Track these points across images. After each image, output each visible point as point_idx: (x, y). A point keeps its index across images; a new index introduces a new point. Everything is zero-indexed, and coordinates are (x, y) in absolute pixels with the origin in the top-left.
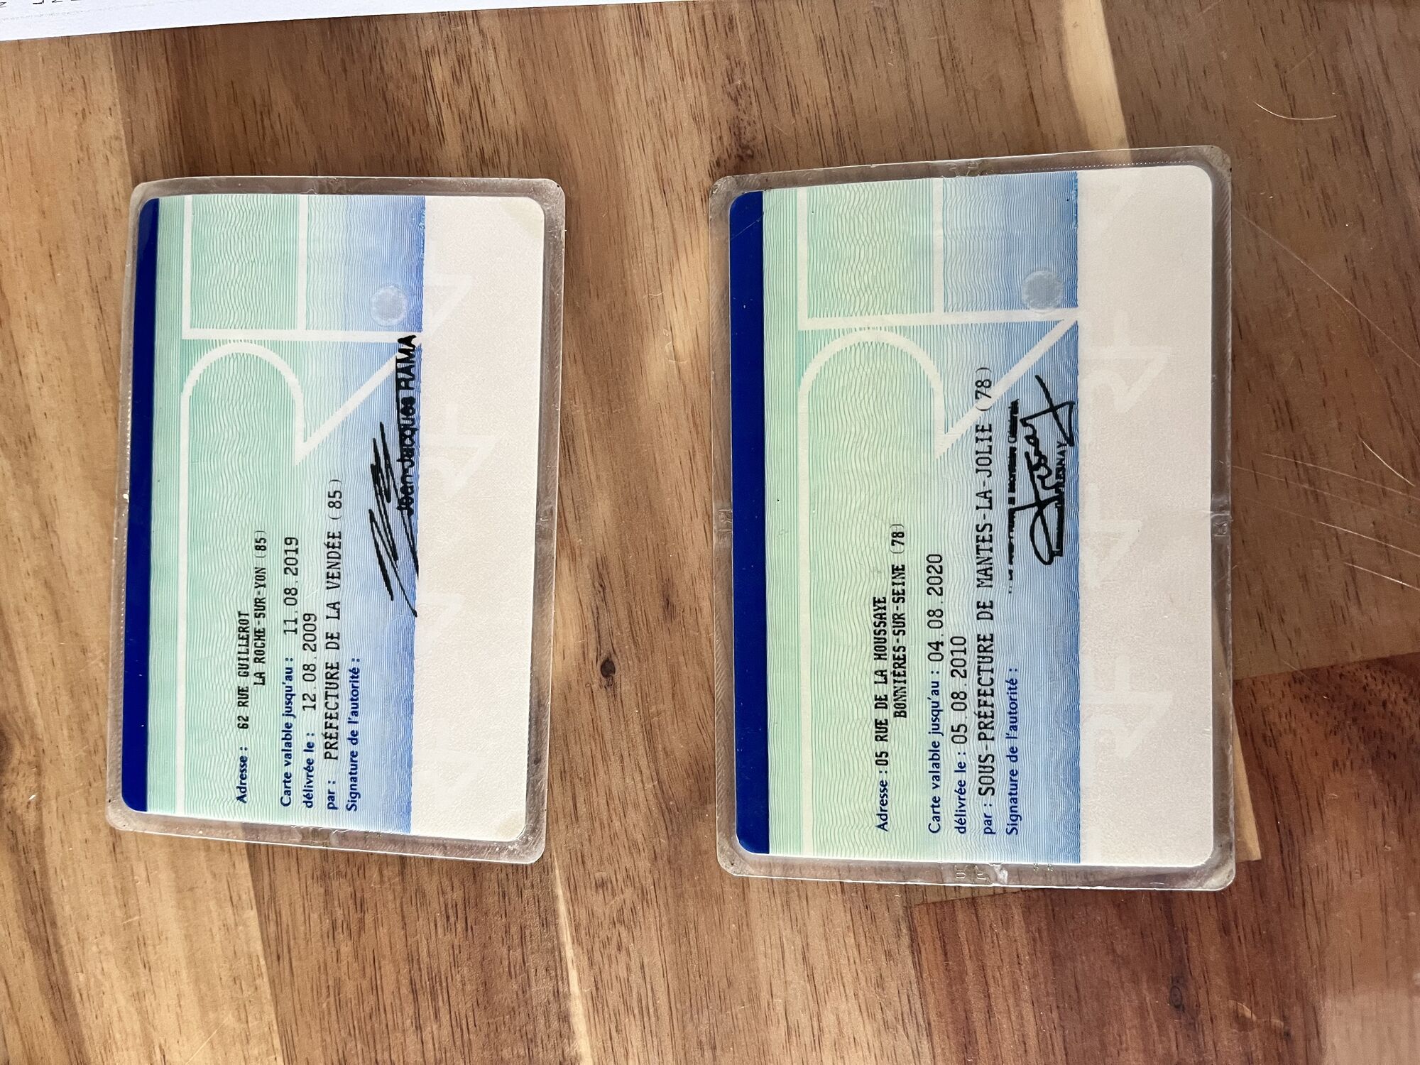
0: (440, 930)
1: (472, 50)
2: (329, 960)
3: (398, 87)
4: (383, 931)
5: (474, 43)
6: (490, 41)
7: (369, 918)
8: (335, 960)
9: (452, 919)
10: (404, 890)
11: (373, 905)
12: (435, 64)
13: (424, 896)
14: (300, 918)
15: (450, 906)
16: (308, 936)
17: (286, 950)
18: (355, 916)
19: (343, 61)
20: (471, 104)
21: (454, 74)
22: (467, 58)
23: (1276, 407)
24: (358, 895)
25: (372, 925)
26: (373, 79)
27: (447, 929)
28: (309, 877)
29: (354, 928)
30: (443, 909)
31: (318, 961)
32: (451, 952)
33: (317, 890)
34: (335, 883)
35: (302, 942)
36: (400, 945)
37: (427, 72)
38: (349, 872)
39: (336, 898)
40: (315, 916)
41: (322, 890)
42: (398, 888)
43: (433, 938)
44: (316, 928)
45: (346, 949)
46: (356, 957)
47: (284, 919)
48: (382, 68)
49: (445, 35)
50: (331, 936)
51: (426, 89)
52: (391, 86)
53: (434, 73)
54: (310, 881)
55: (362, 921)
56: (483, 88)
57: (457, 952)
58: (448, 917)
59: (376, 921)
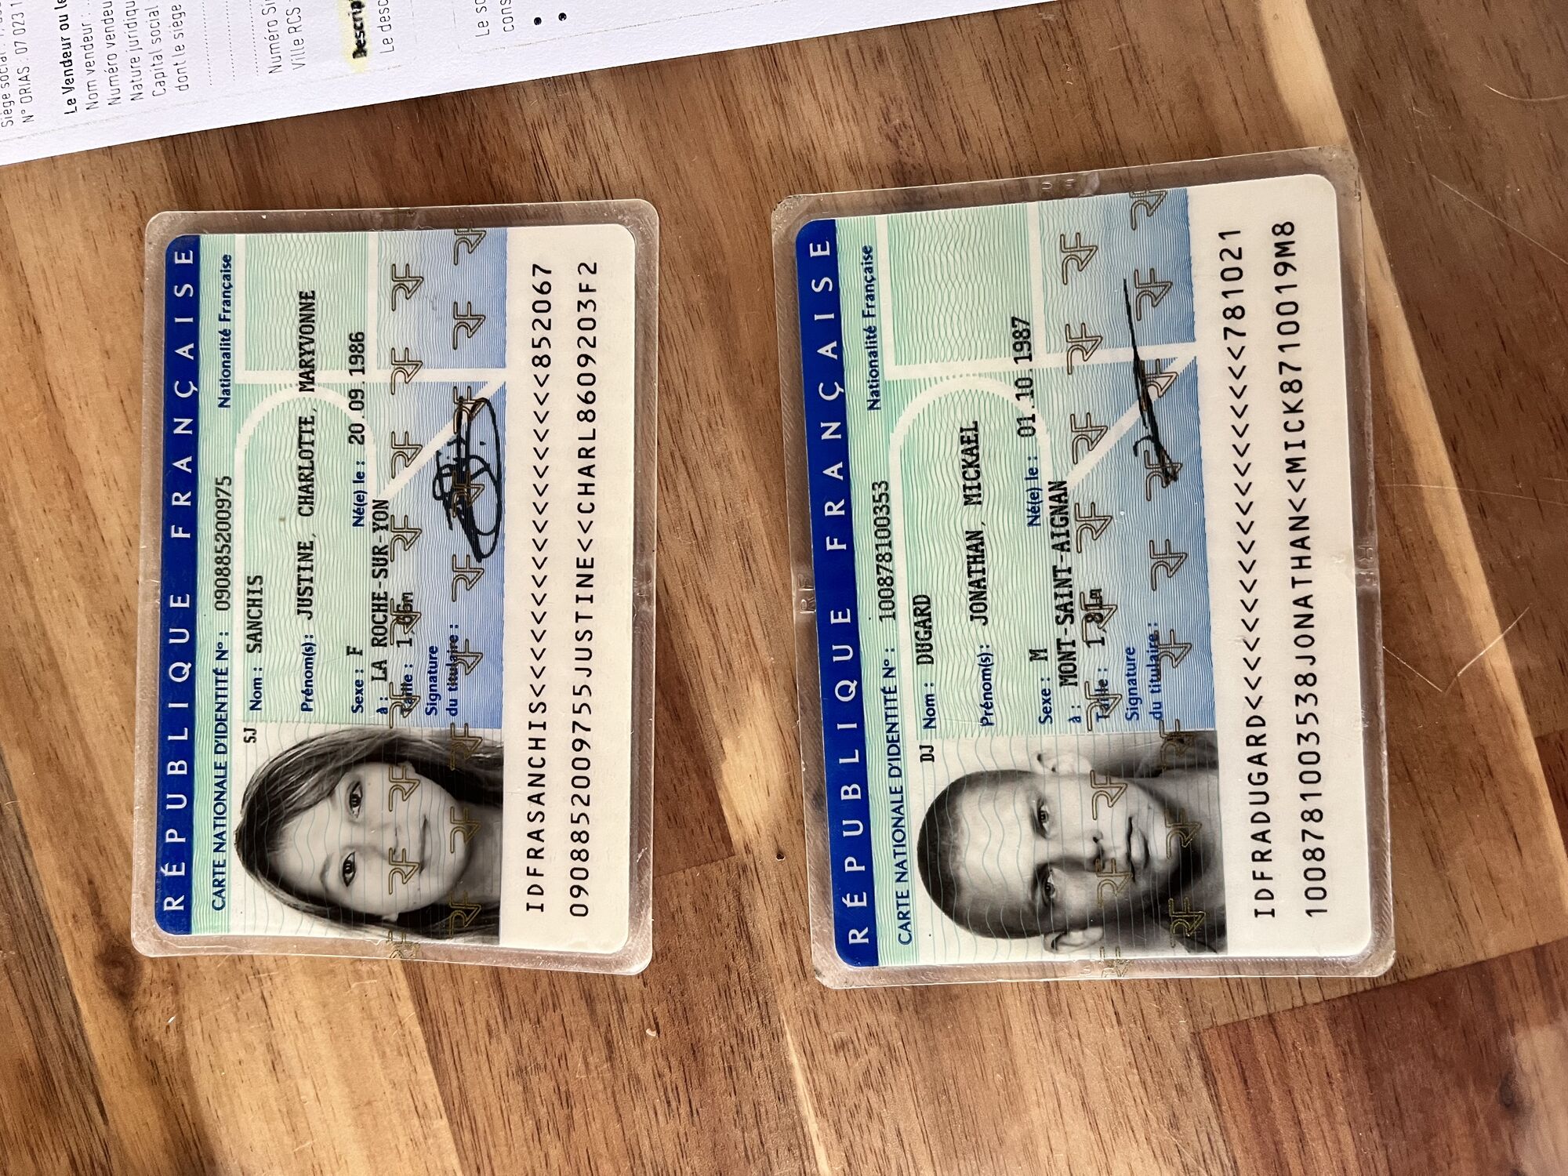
0: (661, 1118)
1: (586, 118)
2: (537, 1165)
3: (504, 169)
4: (596, 1126)
5: (587, 109)
6: (605, 104)
7: (577, 1114)
8: (544, 1164)
9: (674, 1104)
10: (615, 1077)
11: (581, 1098)
12: (544, 137)
13: (639, 1081)
14: (498, 1123)
15: (669, 1090)
16: (510, 1142)
17: (486, 1161)
18: (561, 1114)
19: (438, 147)
20: (591, 179)
21: (567, 147)
22: (581, 127)
23: (1552, 424)
24: (563, 1089)
25: (582, 1121)
26: (475, 161)
27: (669, 1114)
28: (504, 1075)
29: (562, 1127)
30: (662, 1094)
31: (525, 1168)
32: (677, 1140)
33: (514, 1088)
34: (534, 1078)
35: (504, 1149)
36: (616, 1142)
37: (536, 148)
38: (548, 1063)
39: (537, 1094)
40: (515, 1118)
41: (521, 1088)
42: (608, 1075)
43: (655, 1128)
44: (518, 1133)
45: (556, 1153)
46: (568, 1160)
47: (480, 1125)
48: (483, 148)
49: (552, 102)
50: (536, 1138)
51: (537, 166)
52: (496, 168)
53: (544, 148)
54: (504, 1079)
55: (570, 1117)
56: (603, 160)
57: (683, 1140)
58: (669, 1103)
59: (586, 1115)
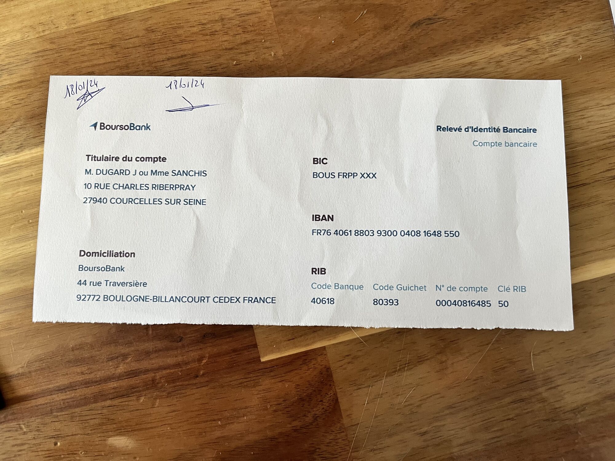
0: (206, 65)
1: (539, 55)
2: (191, 23)
3: (524, 28)
4: (204, 43)
5: (542, 55)
6: (543, 61)
7: (208, 37)
8: (191, 25)
9: (210, 69)
10: (220, 50)
11: (213, 39)
12: (534, 41)
13: (219, 58)
14: (205, 11)
15: (216, 68)
16: (198, 15)
17: (193, 6)
18: (208, 32)
19: (532, 7)
20: (519, 56)
21: (530, 49)
22: (537, 53)
24: (216, 33)
25: (205, 39)
26: (526, 18)
27: (207, 67)
28: (221, 14)
29: (203, 32)
30: (214, 65)
31: (190, 19)
32: (199, 69)
33: (217, 17)
34: (220, 24)
35: (196, 13)
36: (198, 50)
37: (531, 38)
38: (225, 29)
39: (214, 24)
40: (206, 17)
41: (217, 19)
42: (221, 48)
43: (203, 62)
44: (202, 17)
45: (195, 29)
46: (193, 33)
47: (204, 5)
48: (530, 22)
49: (544, 44)
50: (200, 23)
51: (524, 38)
52: (524, 25)
53: (530, 41)
55: (207, 35)
56: (525, 60)
57: (199, 72)
58: (211, 67)
59: (207, 40)
